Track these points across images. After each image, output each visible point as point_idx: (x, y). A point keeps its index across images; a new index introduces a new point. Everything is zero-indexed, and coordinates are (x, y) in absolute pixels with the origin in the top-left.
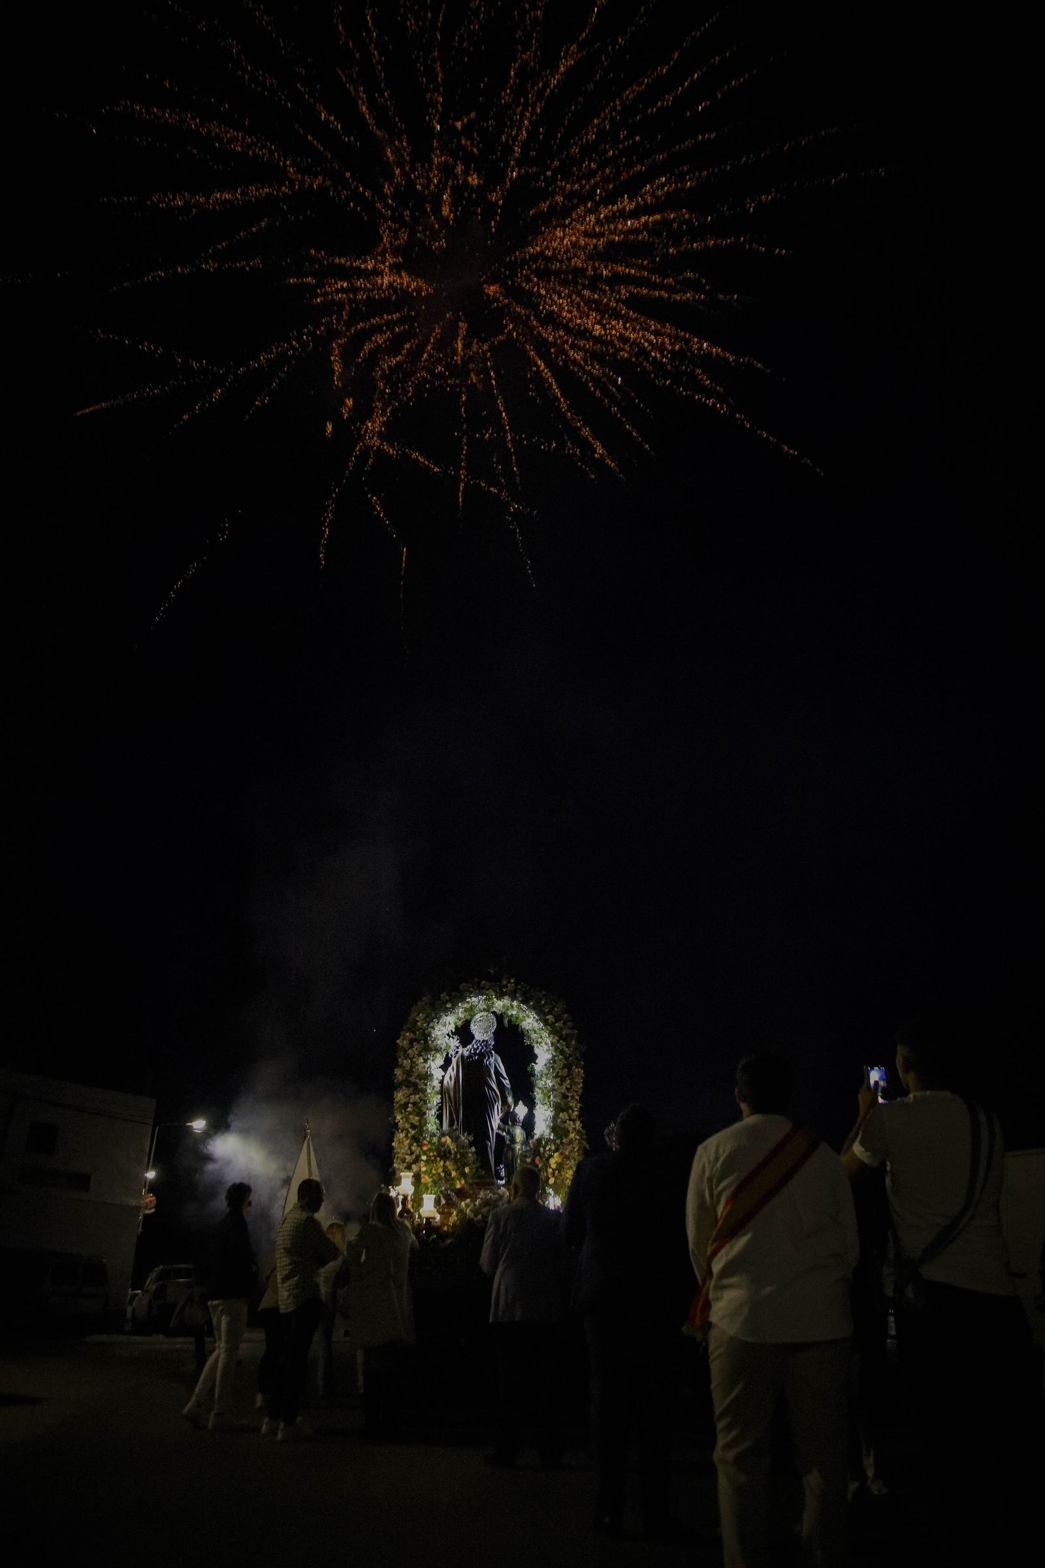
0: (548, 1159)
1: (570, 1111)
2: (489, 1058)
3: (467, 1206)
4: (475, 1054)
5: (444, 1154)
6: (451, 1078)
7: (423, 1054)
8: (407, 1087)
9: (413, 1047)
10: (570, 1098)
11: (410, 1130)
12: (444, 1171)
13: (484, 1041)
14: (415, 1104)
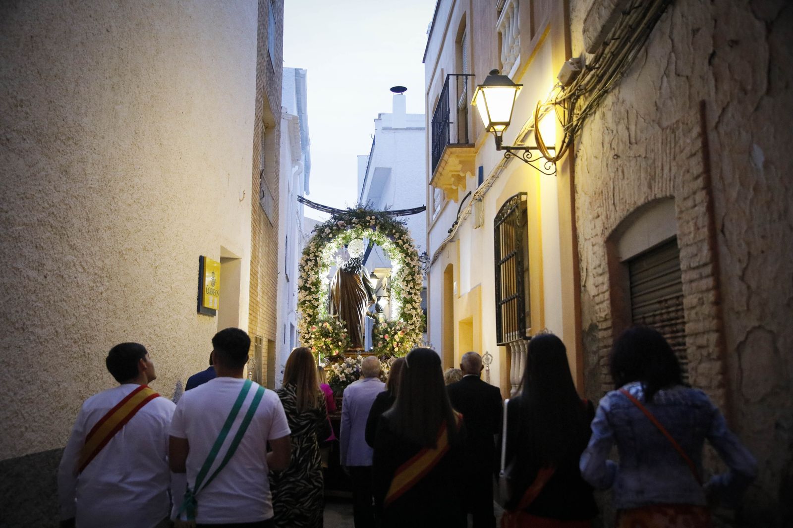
0: (393, 336)
1: (413, 303)
2: (358, 270)
3: (336, 368)
4: (349, 267)
5: (325, 334)
6: (334, 284)
7: (314, 269)
8: (306, 291)
10: (413, 294)
11: (307, 318)
12: (325, 345)
13: (356, 258)
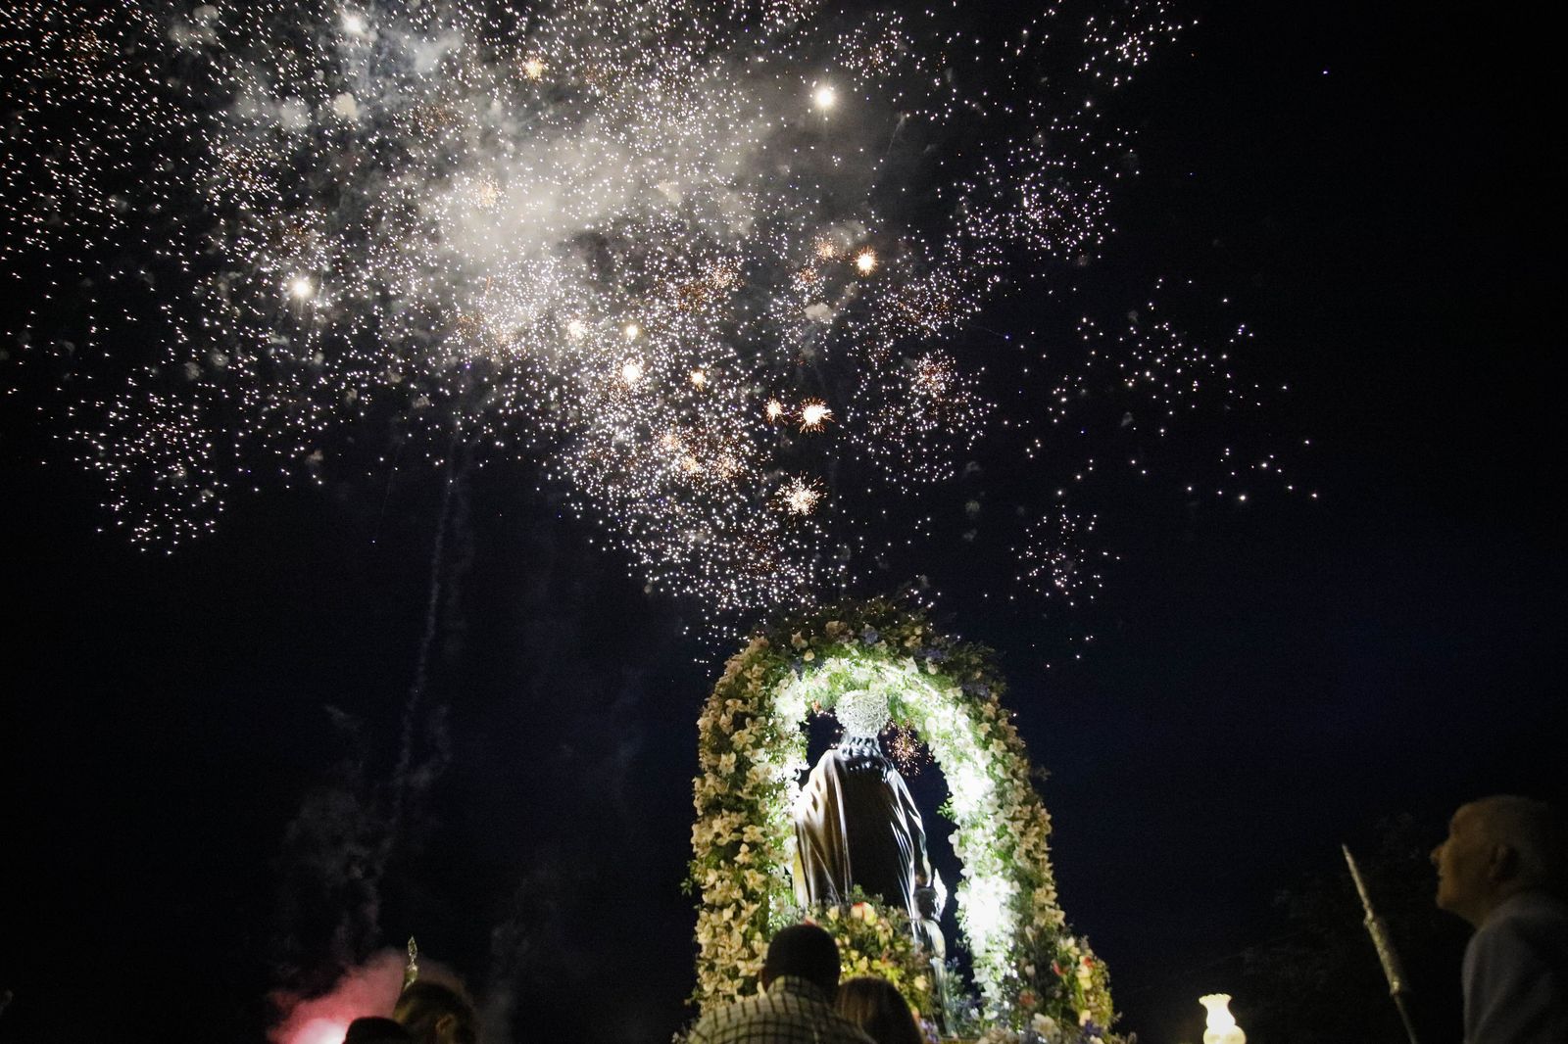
2: (888, 770)
6: (815, 804)
8: (731, 810)
9: (744, 727)
11: (744, 903)
13: (868, 740)
14: (753, 846)
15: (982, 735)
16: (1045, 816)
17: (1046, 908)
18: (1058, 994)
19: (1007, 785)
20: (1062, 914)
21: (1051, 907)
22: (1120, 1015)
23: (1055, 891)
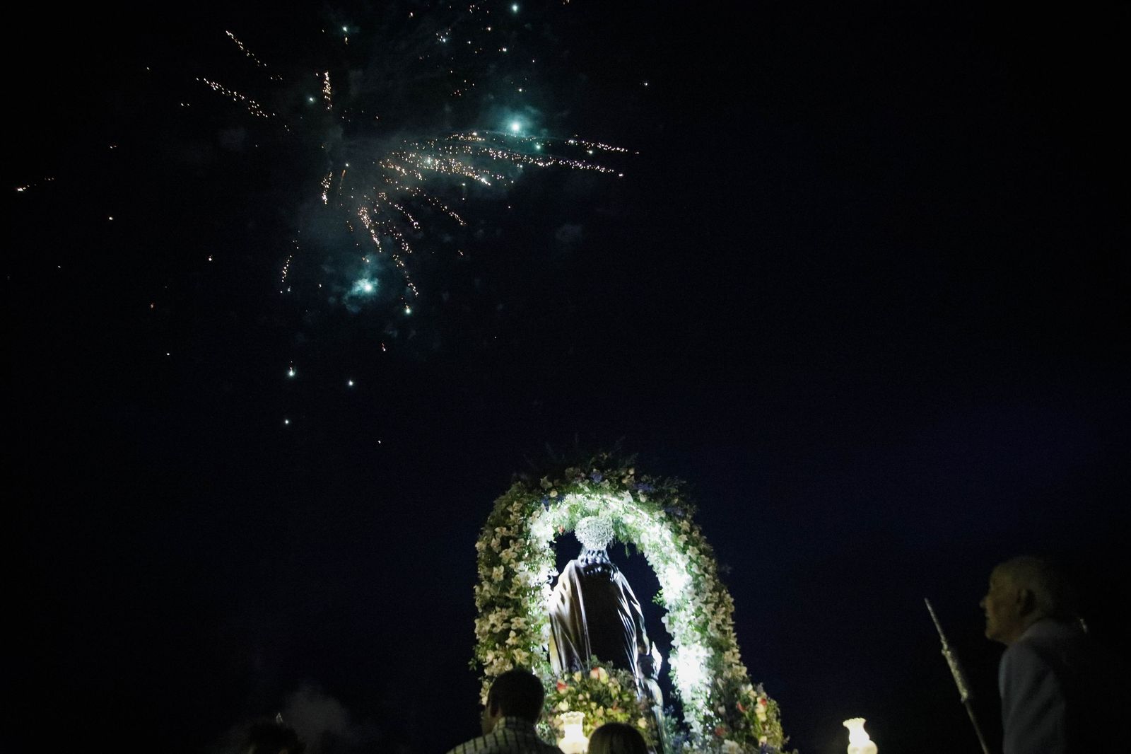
2: (614, 572)
6: (563, 600)
8: (501, 607)
13: (599, 552)
15: (682, 544)
16: (729, 598)
17: (733, 665)
18: (743, 726)
19: (700, 578)
20: (745, 669)
21: (736, 664)
22: (788, 739)
23: (739, 653)
